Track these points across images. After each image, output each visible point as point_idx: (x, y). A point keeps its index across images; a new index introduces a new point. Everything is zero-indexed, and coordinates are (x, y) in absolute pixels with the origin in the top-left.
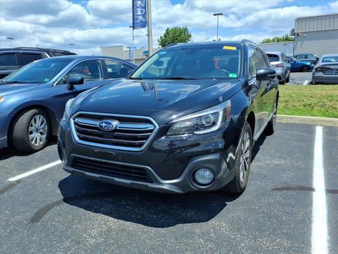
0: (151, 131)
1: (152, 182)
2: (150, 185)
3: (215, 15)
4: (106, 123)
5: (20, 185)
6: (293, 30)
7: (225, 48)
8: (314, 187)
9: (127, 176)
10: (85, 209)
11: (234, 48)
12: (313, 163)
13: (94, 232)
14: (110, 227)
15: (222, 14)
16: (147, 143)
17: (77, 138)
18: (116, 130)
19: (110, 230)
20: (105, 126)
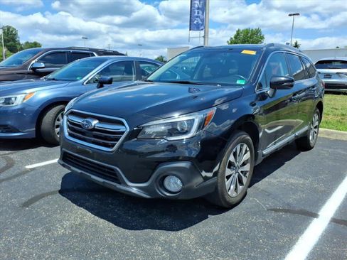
0: (122, 133)
1: (120, 183)
2: (119, 186)
3: (290, 15)
4: (87, 121)
5: (32, 172)
7: (244, 52)
8: (319, 213)
9: (100, 174)
10: (72, 202)
11: (254, 53)
12: (337, 187)
13: (67, 224)
15: (298, 14)
16: (118, 144)
17: (67, 134)
18: (94, 129)
20: (86, 125)
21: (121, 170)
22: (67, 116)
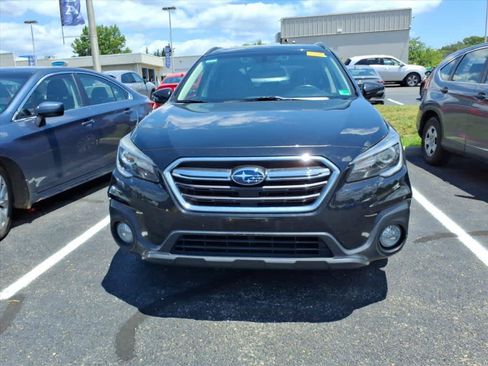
1: (331, 256)
2: (330, 260)
3: (164, 9)
4: (247, 172)
6: (279, 34)
7: (309, 54)
8: (452, 231)
11: (323, 55)
14: (265, 337)
16: (322, 197)
17: (187, 206)
18: (266, 183)
19: (269, 343)
20: (246, 178)
21: (332, 234)
22: (171, 172)
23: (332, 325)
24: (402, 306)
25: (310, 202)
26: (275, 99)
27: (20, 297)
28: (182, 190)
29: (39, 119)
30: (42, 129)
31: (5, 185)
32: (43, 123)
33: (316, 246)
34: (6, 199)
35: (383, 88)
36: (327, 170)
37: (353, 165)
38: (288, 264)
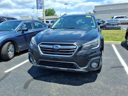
0: (75, 49)
2: (75, 70)
4: (55, 46)
5: (11, 74)
6: (94, 10)
7: (87, 16)
8: (123, 66)
10: (45, 81)
11: (90, 17)
12: (118, 58)
14: (59, 87)
17: (42, 53)
18: (60, 49)
19: (59, 89)
20: (55, 48)
21: (76, 63)
22: (39, 45)
23: (77, 87)
24: (98, 84)
25: (71, 54)
26: (74, 28)
27: (10, 72)
28: (41, 50)
29: (22, 32)
30: (23, 34)
31: (13, 47)
32: (23, 33)
33: (72, 66)
34: (14, 50)
35: (106, 26)
36: (75, 46)
37: (83, 46)
38: (65, 70)
